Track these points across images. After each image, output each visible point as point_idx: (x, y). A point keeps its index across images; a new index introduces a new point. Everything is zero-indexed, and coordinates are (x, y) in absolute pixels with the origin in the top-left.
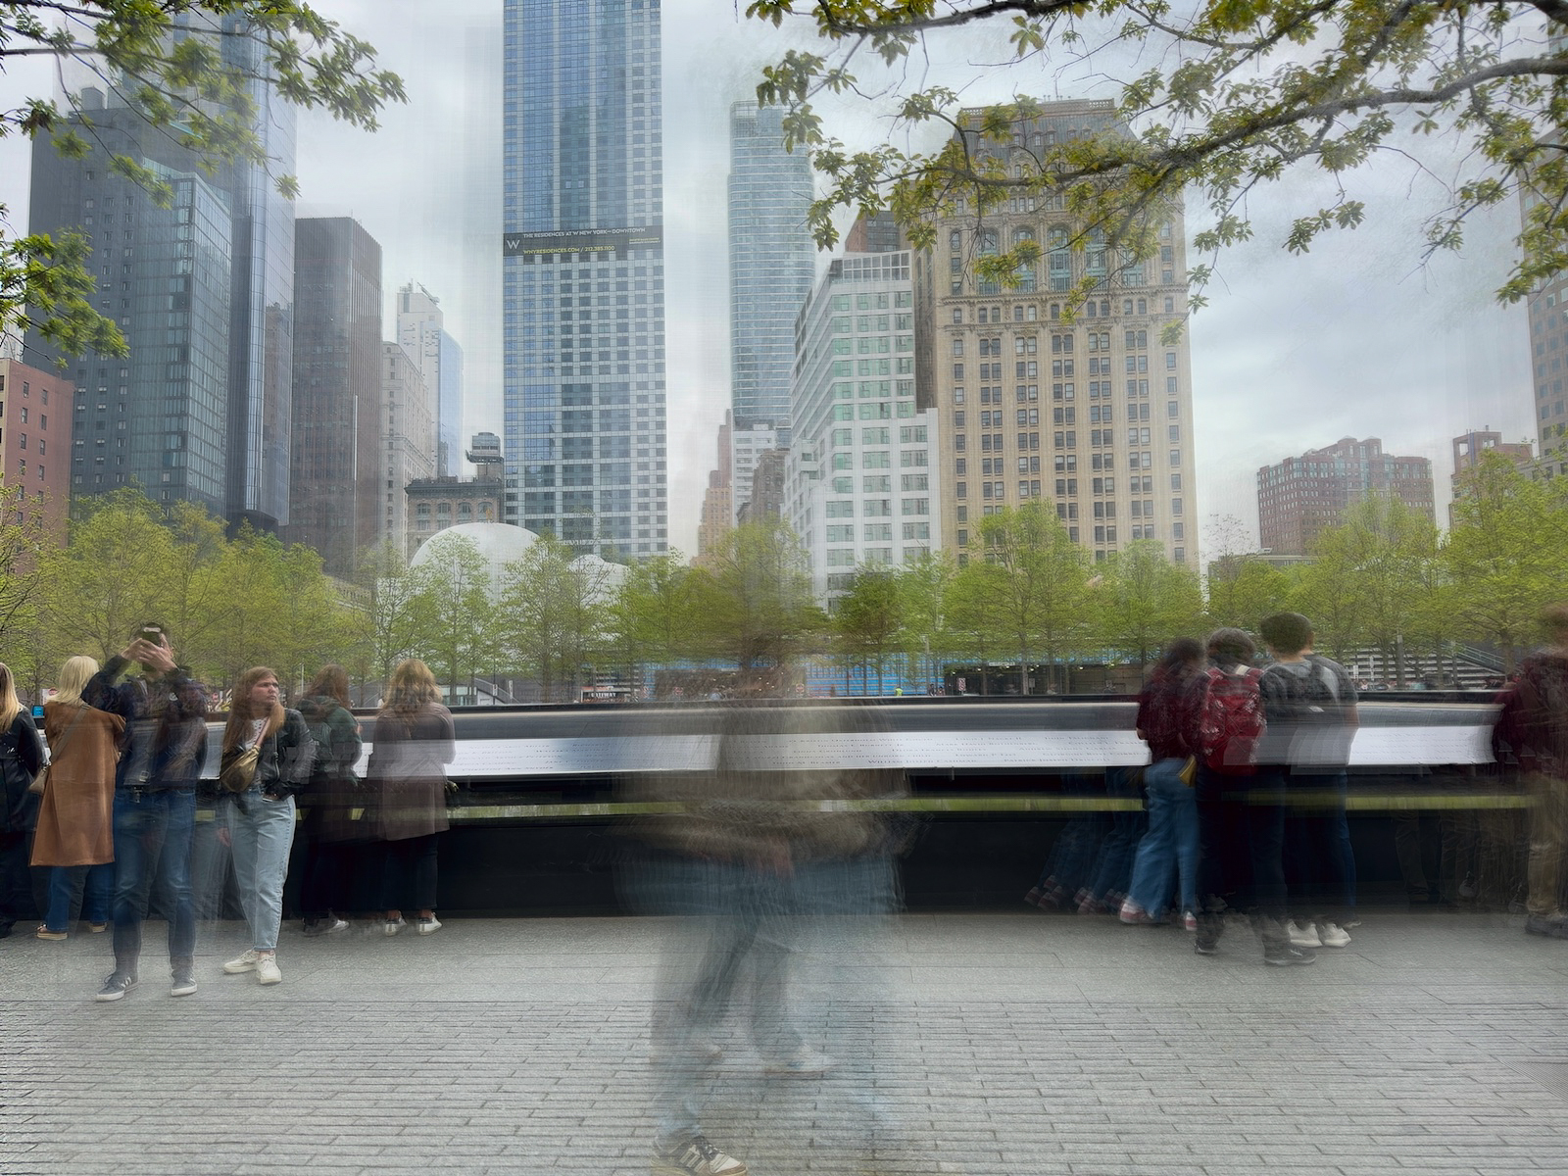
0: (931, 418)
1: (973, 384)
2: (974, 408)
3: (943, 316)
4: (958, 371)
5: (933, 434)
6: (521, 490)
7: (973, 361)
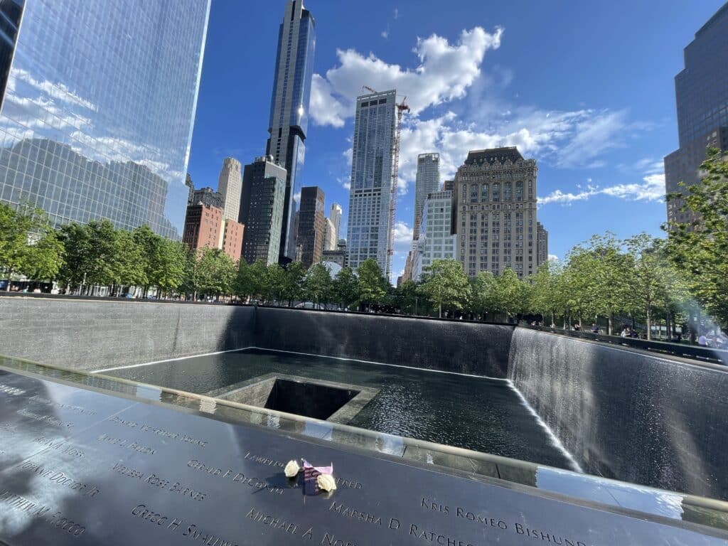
0: (455, 237)
1: (468, 227)
2: (468, 234)
3: (460, 208)
4: (464, 224)
5: (455, 242)
6: (350, 254)
7: (468, 221)
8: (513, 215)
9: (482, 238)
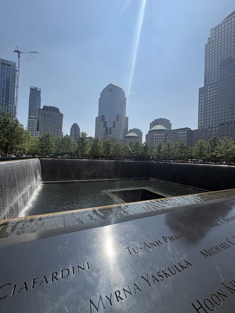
0: (38, 132)
1: (43, 130)
3: (40, 123)
4: (41, 128)
5: (38, 133)
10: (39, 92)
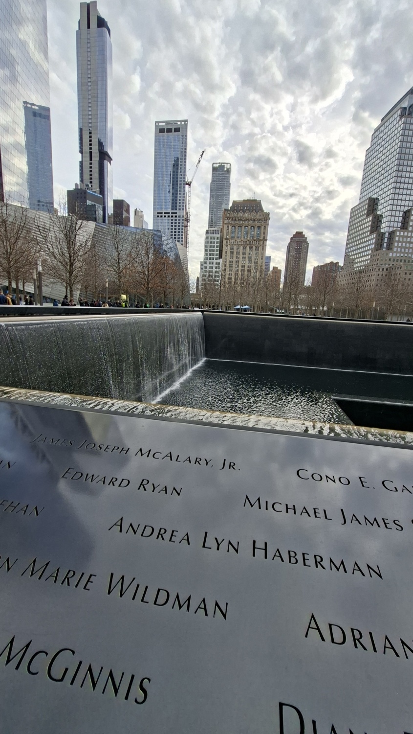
1: (229, 254)
2: (228, 259)
3: (225, 242)
4: (226, 252)
5: (221, 263)
7: (229, 250)
8: (254, 248)
9: (236, 262)
10: (228, 171)
